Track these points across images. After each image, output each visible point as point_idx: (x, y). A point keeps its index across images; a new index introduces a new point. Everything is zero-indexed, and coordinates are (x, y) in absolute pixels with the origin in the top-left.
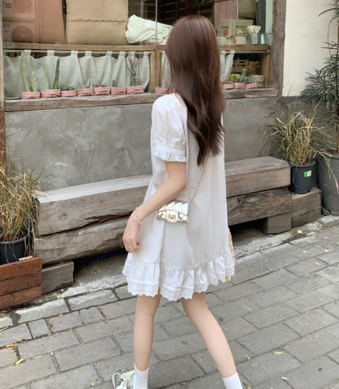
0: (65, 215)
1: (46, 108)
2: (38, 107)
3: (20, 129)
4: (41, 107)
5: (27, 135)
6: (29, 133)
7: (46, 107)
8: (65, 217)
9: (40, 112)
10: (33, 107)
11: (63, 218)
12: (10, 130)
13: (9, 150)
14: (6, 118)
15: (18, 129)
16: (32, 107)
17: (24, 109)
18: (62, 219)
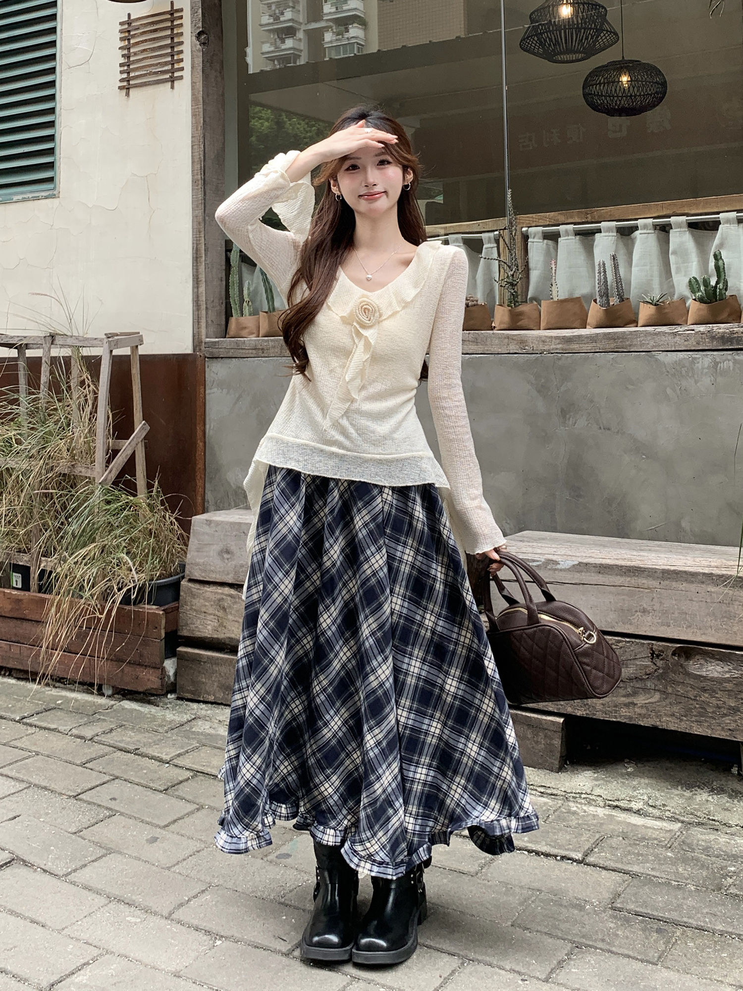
0: (228, 552)
1: (263, 355)
2: (251, 351)
3: (225, 391)
4: (254, 352)
5: (235, 403)
6: (238, 399)
7: (263, 353)
8: (229, 556)
9: (254, 361)
10: (244, 351)
11: (226, 556)
12: (212, 391)
13: (210, 427)
14: (207, 369)
15: (222, 390)
16: (241, 351)
17: (230, 354)
18: (223, 558)
